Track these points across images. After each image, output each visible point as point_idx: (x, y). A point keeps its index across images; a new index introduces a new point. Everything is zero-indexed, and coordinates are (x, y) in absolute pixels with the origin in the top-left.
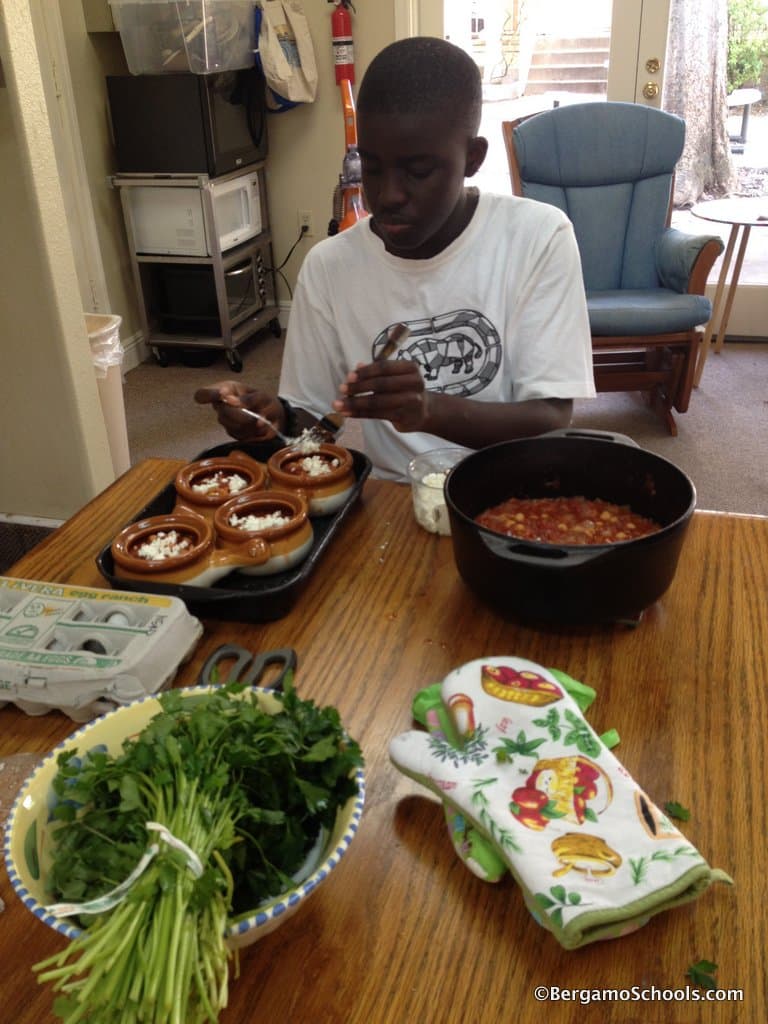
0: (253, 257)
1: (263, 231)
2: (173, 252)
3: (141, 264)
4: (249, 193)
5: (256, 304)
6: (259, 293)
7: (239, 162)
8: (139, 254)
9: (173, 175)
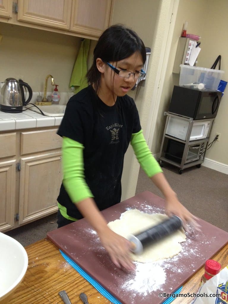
0: (201, 144)
1: (207, 138)
2: (176, 137)
3: (166, 138)
4: (206, 126)
5: (197, 158)
6: (199, 155)
7: (205, 117)
8: (166, 134)
9: (183, 116)
